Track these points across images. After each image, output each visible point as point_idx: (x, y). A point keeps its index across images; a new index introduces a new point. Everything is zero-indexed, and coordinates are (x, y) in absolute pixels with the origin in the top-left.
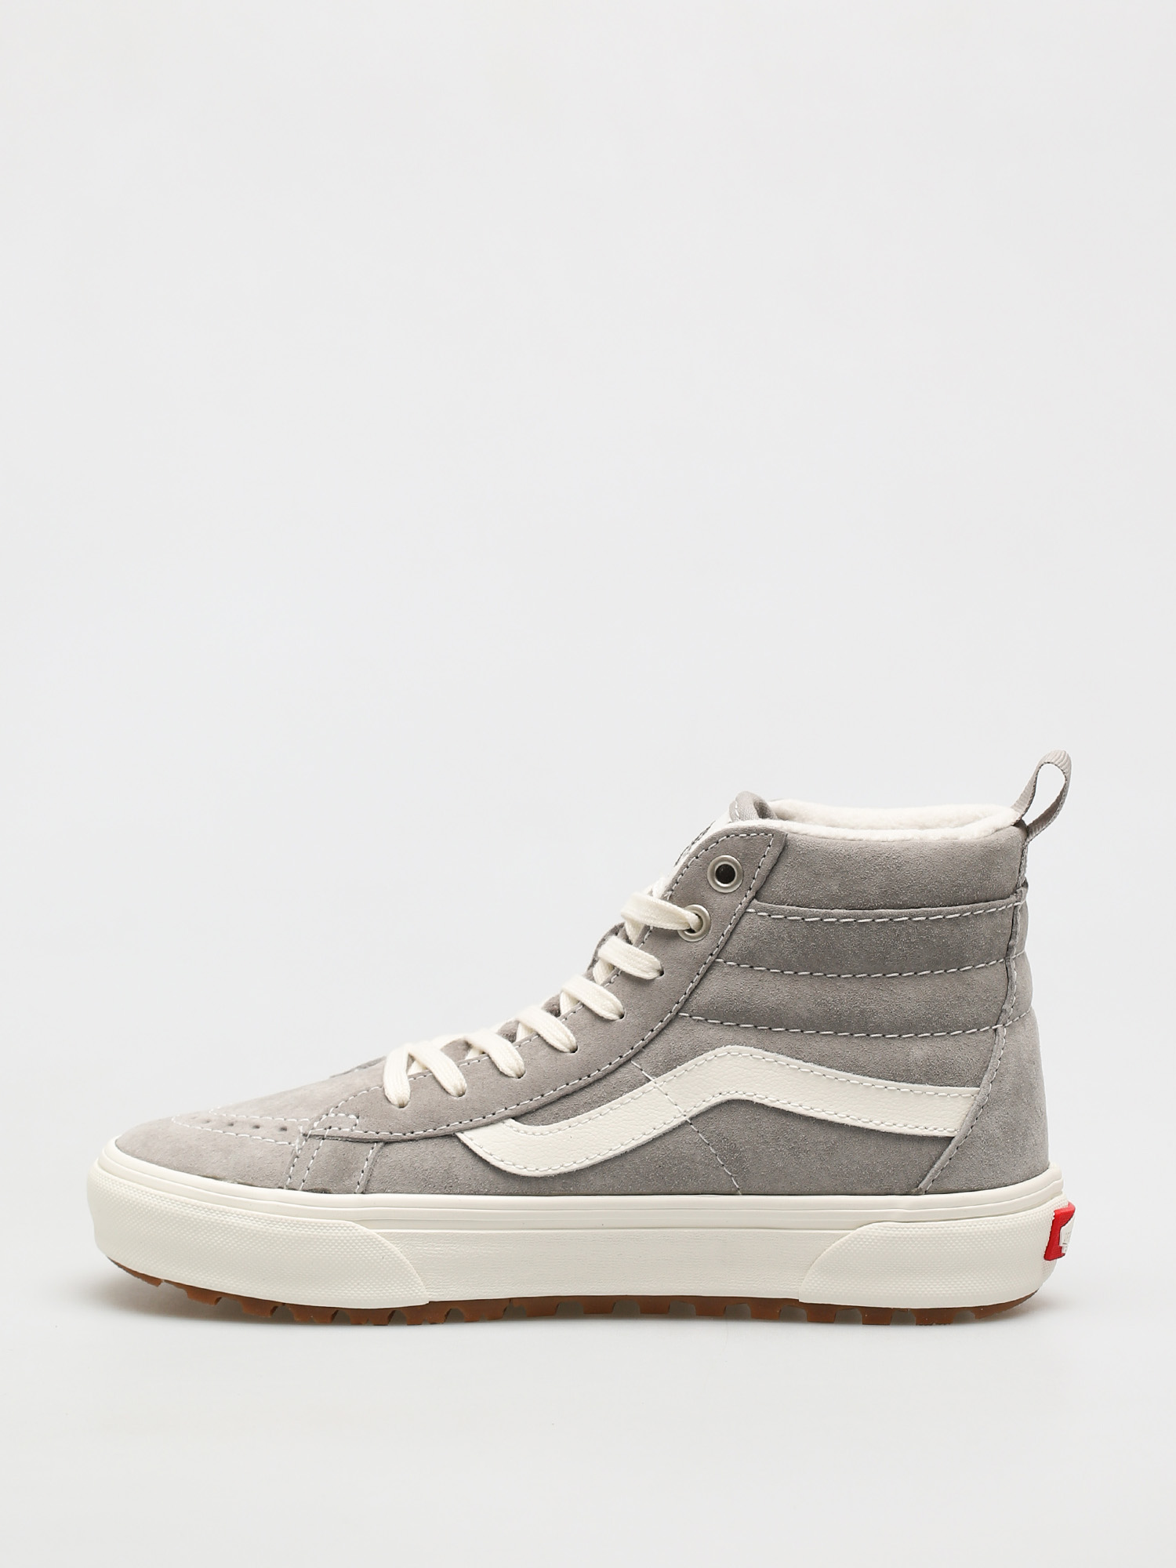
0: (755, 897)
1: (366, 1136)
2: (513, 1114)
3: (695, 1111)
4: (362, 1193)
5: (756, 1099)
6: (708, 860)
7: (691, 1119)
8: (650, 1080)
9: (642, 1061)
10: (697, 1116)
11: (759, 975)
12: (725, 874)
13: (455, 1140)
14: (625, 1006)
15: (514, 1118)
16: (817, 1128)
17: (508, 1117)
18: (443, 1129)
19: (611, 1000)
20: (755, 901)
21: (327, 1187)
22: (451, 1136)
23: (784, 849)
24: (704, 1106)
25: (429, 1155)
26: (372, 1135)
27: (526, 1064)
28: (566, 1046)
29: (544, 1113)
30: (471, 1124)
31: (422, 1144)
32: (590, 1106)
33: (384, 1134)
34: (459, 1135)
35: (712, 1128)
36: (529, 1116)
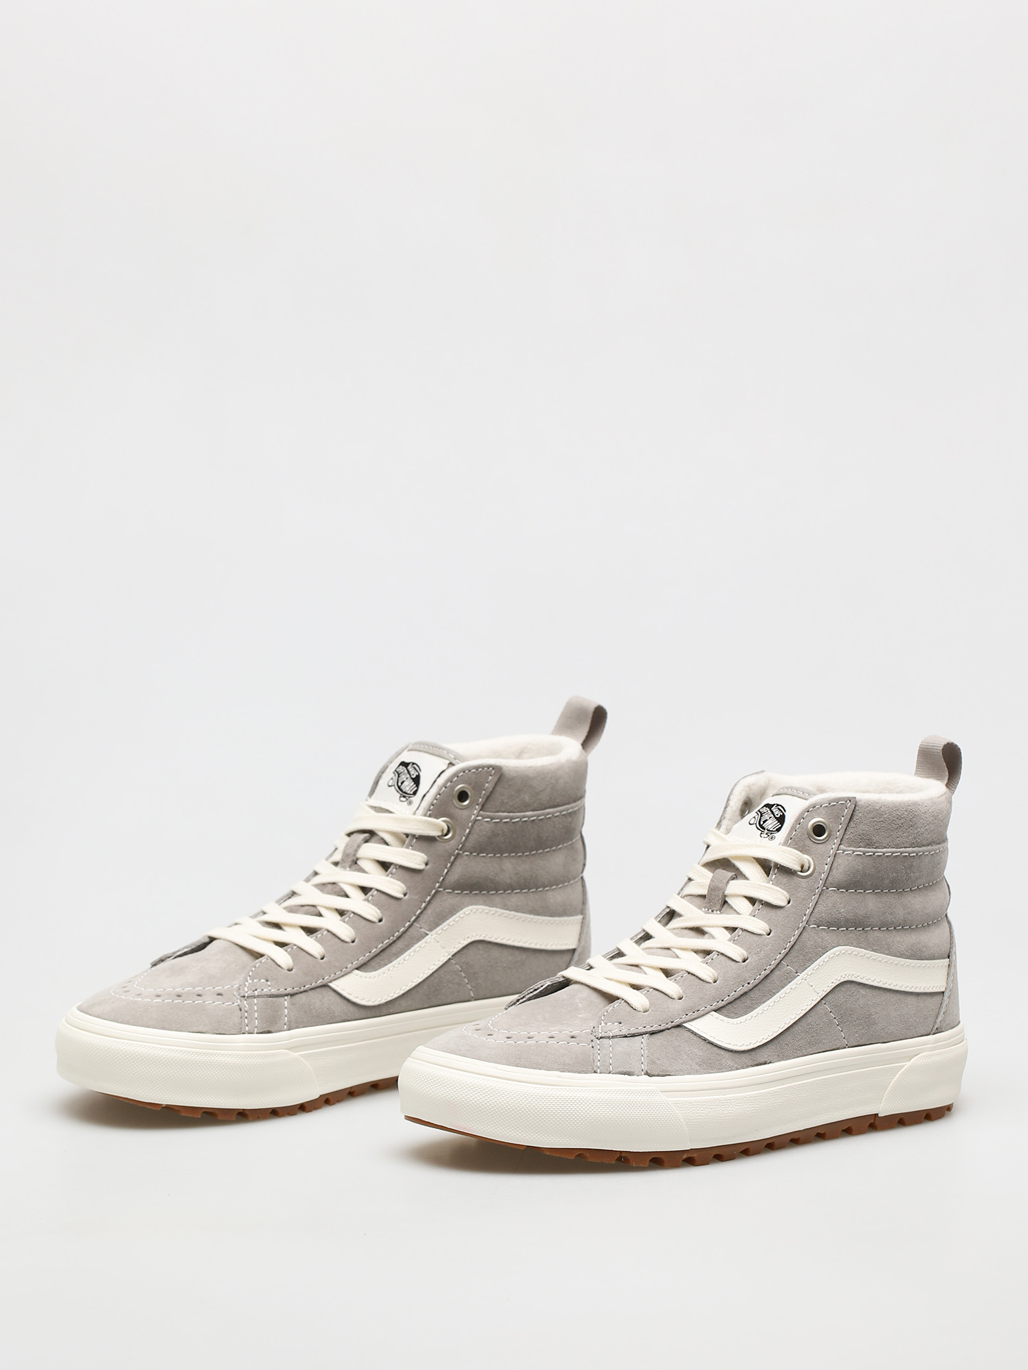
0: (481, 810)
1: (279, 992)
2: (356, 966)
3: (455, 950)
4: (288, 1030)
5: (487, 939)
6: (452, 788)
7: (453, 956)
8: (427, 934)
9: (421, 922)
10: (455, 954)
11: (483, 859)
12: (463, 796)
13: (329, 989)
14: (408, 888)
15: (357, 969)
16: (517, 952)
17: (353, 970)
18: (320, 982)
19: (399, 885)
20: (481, 812)
21: (270, 1029)
22: (325, 986)
23: (499, 779)
24: (461, 946)
25: (319, 1000)
26: (282, 991)
27: (356, 933)
28: (375, 917)
29: (373, 963)
30: (336, 976)
31: (311, 993)
32: (397, 955)
33: (289, 990)
34: (330, 984)
35: (463, 960)
36: (364, 966)
